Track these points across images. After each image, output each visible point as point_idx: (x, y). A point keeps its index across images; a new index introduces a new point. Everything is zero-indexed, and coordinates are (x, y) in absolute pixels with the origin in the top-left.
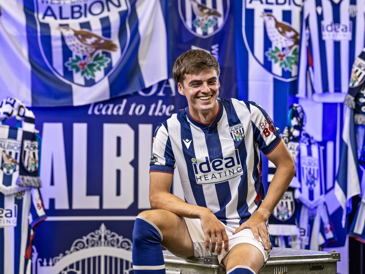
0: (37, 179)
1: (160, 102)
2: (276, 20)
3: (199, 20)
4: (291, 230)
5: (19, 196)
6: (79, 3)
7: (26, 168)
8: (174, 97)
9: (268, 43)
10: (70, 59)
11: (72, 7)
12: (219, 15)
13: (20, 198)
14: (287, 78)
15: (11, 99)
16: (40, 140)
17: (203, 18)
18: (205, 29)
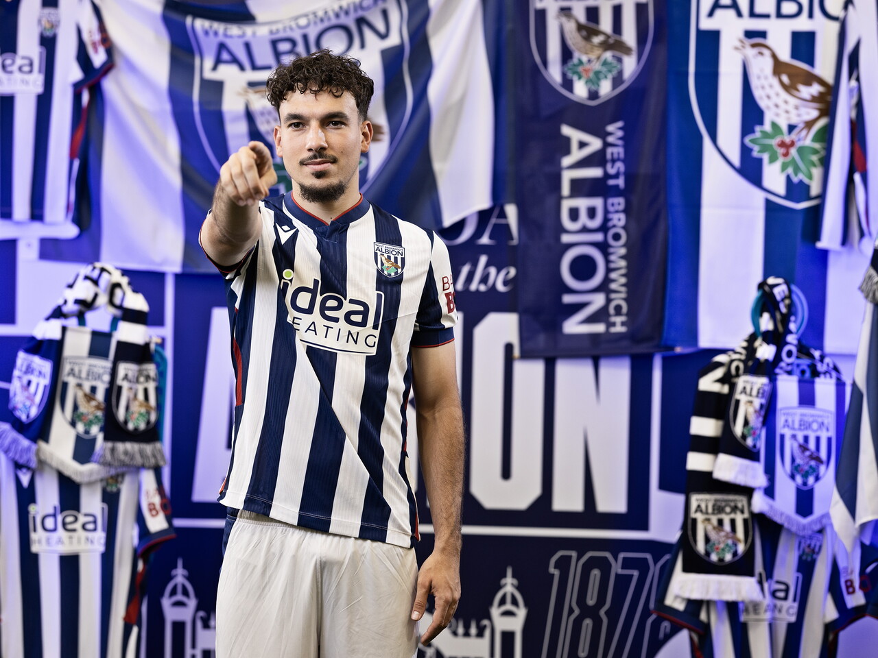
0: (153, 448)
1: (483, 260)
2: (774, 56)
3: (581, 62)
4: (742, 588)
5: (112, 485)
6: (289, 34)
7: (123, 426)
8: (514, 247)
9: (752, 114)
11: (274, 43)
12: (627, 50)
13: (114, 489)
14: (798, 201)
15: (94, 268)
16: (163, 359)
17: (589, 56)
18: (593, 84)
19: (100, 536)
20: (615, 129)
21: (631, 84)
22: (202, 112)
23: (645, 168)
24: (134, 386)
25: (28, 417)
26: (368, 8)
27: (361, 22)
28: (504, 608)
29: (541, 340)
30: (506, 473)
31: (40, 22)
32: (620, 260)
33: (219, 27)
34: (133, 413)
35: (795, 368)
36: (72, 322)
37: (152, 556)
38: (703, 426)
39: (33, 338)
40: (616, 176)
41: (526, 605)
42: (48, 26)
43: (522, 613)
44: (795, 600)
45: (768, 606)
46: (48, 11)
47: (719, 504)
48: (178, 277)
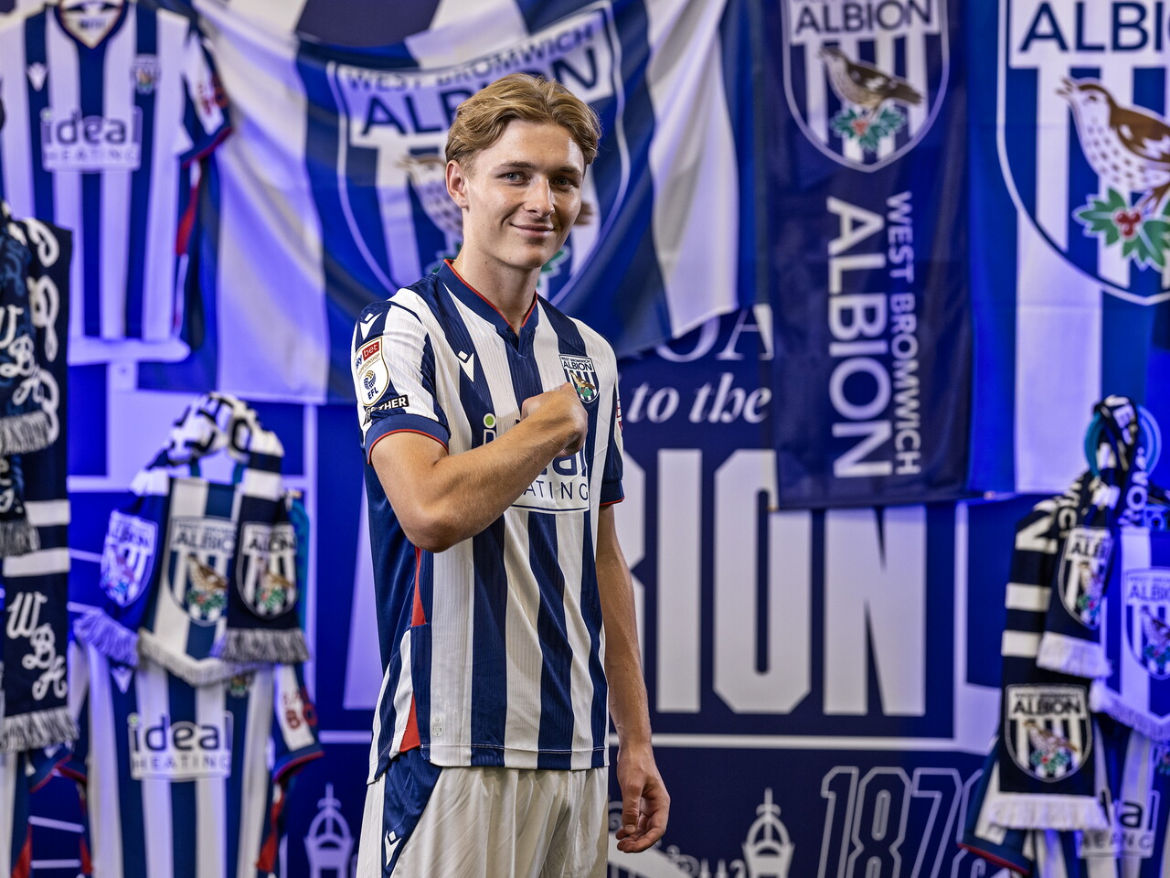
0: (293, 637)
1: (727, 380)
2: (1111, 101)
3: (852, 115)
4: (1079, 812)
5: (238, 688)
6: (464, 84)
8: (767, 362)
9: (1082, 179)
10: (440, 255)
11: (444, 97)
12: (914, 98)
13: (240, 693)
14: (1146, 294)
15: (210, 400)
16: (304, 518)
17: (864, 107)
18: (869, 143)
19: (223, 755)
20: (899, 203)
21: (921, 142)
22: (352, 191)
23: (941, 253)
24: (266, 555)
25: (126, 598)
26: (568, 48)
27: (560, 67)
28: (762, 845)
29: (806, 485)
30: (762, 664)
31: (133, 74)
32: (910, 377)
33: (371, 76)
34: (264, 592)
35: (1145, 518)
36: (183, 472)
37: (293, 781)
38: (1023, 597)
39: (130, 495)
40: (903, 265)
41: (792, 839)
42: (144, 79)
43: (786, 850)
44: (1150, 827)
45: (1114, 836)
46: (144, 59)
47: (1046, 700)
48: (321, 410)
